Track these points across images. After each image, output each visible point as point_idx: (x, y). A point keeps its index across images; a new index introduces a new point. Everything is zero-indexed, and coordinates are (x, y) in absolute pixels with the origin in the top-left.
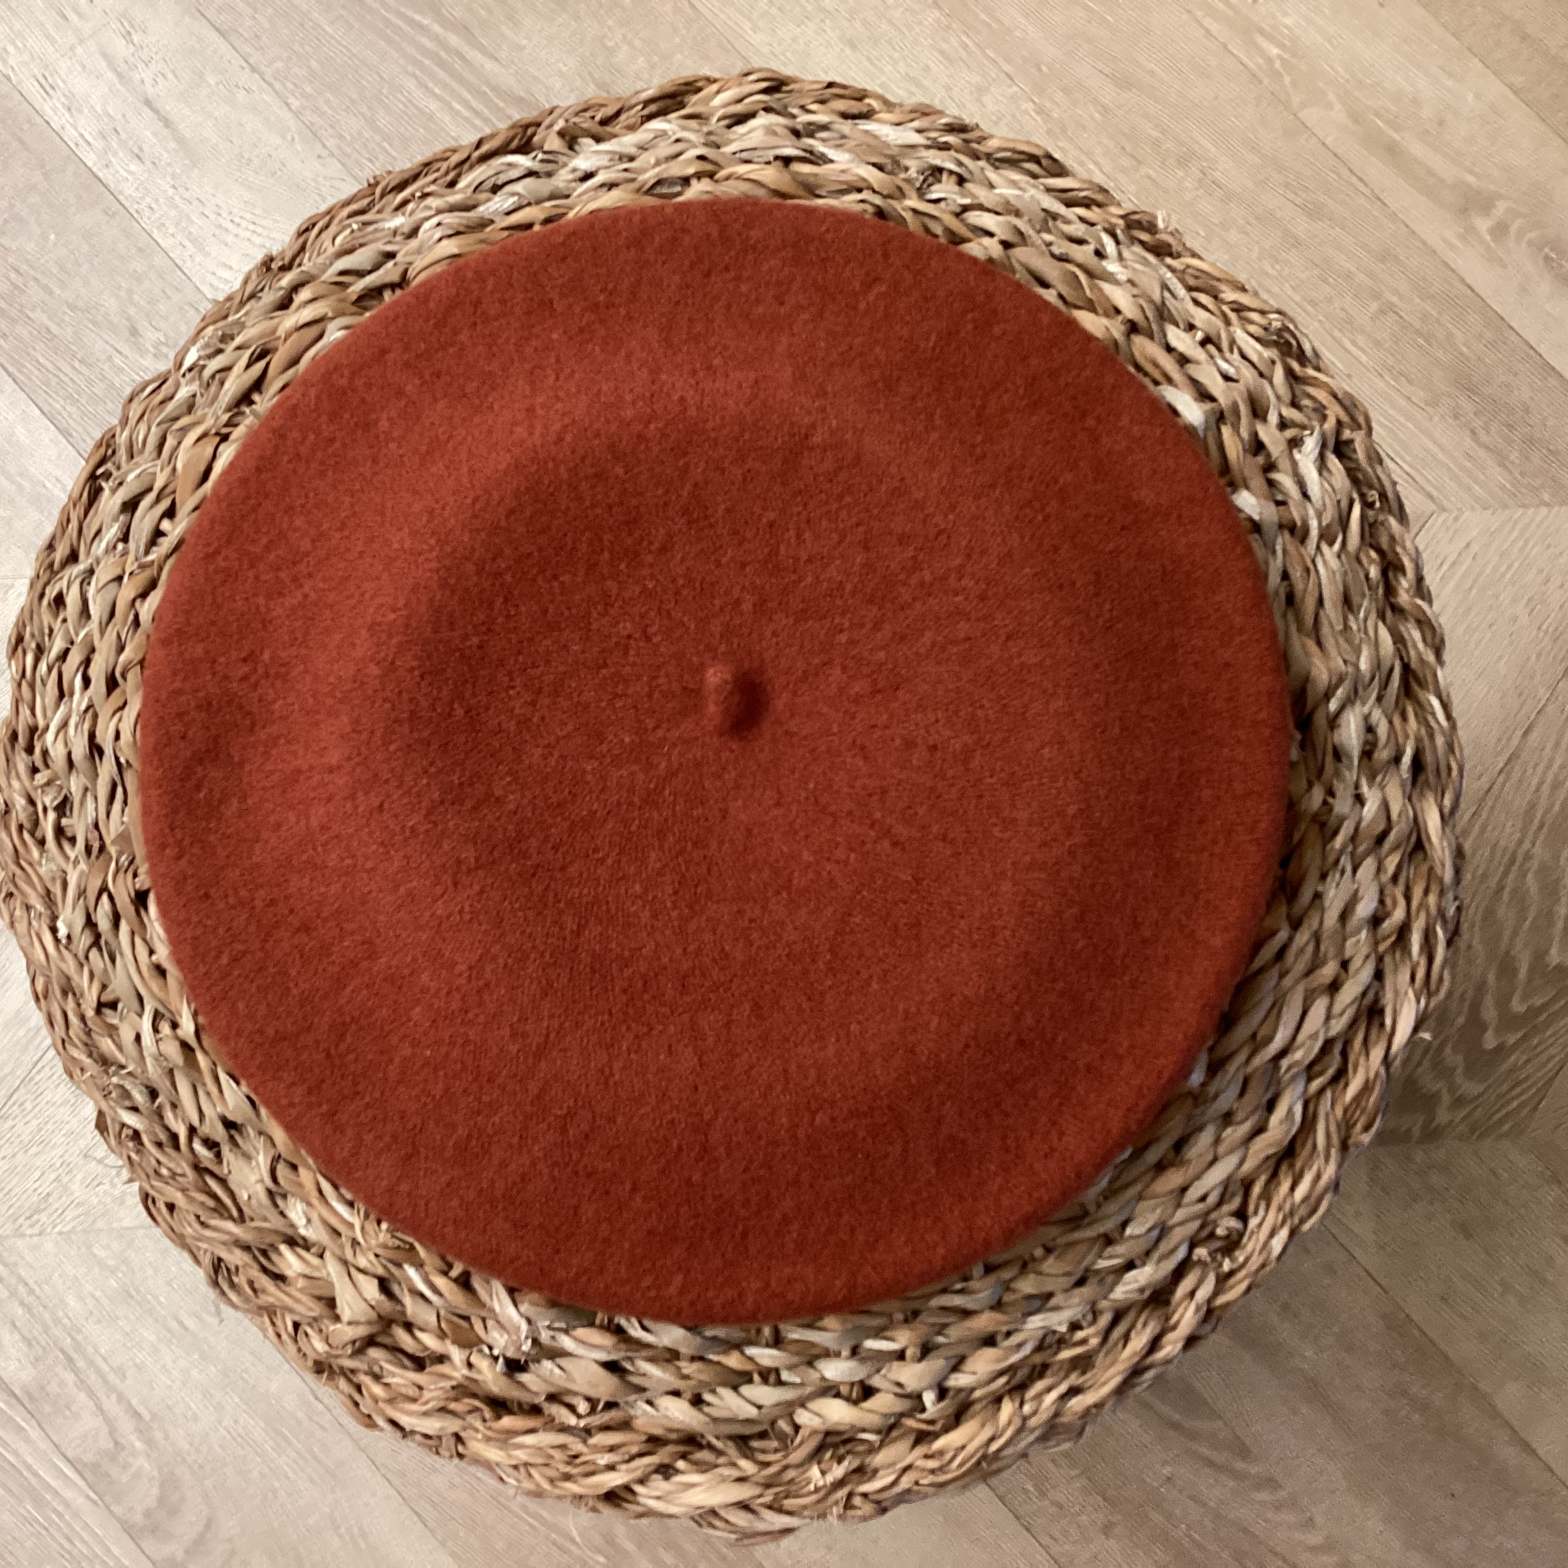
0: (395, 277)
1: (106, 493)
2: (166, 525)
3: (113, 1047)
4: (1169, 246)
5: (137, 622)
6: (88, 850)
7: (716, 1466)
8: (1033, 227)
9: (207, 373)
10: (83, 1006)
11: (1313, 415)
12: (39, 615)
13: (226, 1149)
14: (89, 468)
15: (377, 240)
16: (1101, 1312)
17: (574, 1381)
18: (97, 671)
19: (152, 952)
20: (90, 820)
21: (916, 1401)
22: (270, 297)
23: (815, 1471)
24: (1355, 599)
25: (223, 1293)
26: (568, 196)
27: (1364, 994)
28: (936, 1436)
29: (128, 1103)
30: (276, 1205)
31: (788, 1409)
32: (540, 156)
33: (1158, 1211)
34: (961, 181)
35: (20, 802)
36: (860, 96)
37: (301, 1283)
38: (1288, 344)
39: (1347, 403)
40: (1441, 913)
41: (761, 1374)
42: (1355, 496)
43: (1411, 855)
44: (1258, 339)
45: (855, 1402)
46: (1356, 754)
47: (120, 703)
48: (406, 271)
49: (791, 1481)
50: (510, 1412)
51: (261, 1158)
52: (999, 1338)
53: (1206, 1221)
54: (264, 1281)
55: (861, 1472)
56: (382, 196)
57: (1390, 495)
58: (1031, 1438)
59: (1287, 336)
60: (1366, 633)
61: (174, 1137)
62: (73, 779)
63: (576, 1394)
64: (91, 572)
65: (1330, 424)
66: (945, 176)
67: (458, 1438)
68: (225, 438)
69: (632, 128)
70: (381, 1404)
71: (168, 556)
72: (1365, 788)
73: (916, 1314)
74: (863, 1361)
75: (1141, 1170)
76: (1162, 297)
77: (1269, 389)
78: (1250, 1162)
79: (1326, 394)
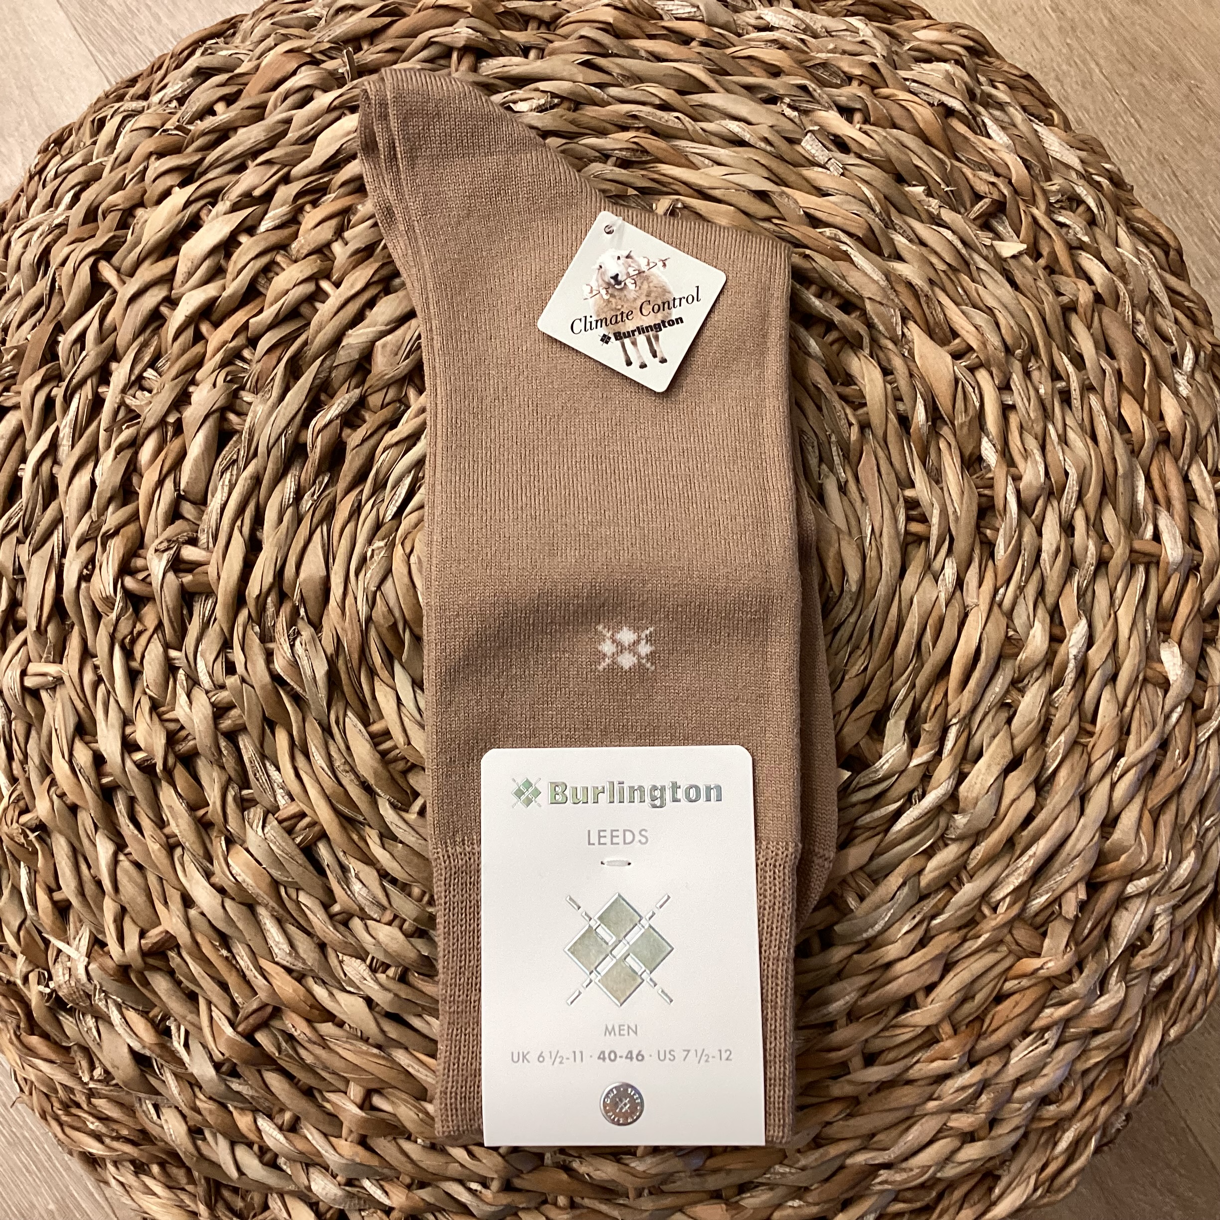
2: (220, 107)
5: (143, 174)
7: (182, 1190)
17: (103, 1050)
18: (87, 198)
24: (1210, 806)
27: (991, 1158)
31: (266, 1190)
34: (1092, 222)
36: (1049, 103)
41: (261, 1148)
43: (1111, 1061)
46: (1123, 943)
47: (87, 235)
48: (560, 15)
50: (40, 1036)
60: (1202, 842)
62: (16, 278)
63: (99, 1059)
64: (137, 113)
66: (1081, 209)
68: (313, 62)
71: (203, 135)
72: (1113, 980)
73: (422, 1185)
74: (351, 1195)
75: (696, 1188)
76: (1209, 431)
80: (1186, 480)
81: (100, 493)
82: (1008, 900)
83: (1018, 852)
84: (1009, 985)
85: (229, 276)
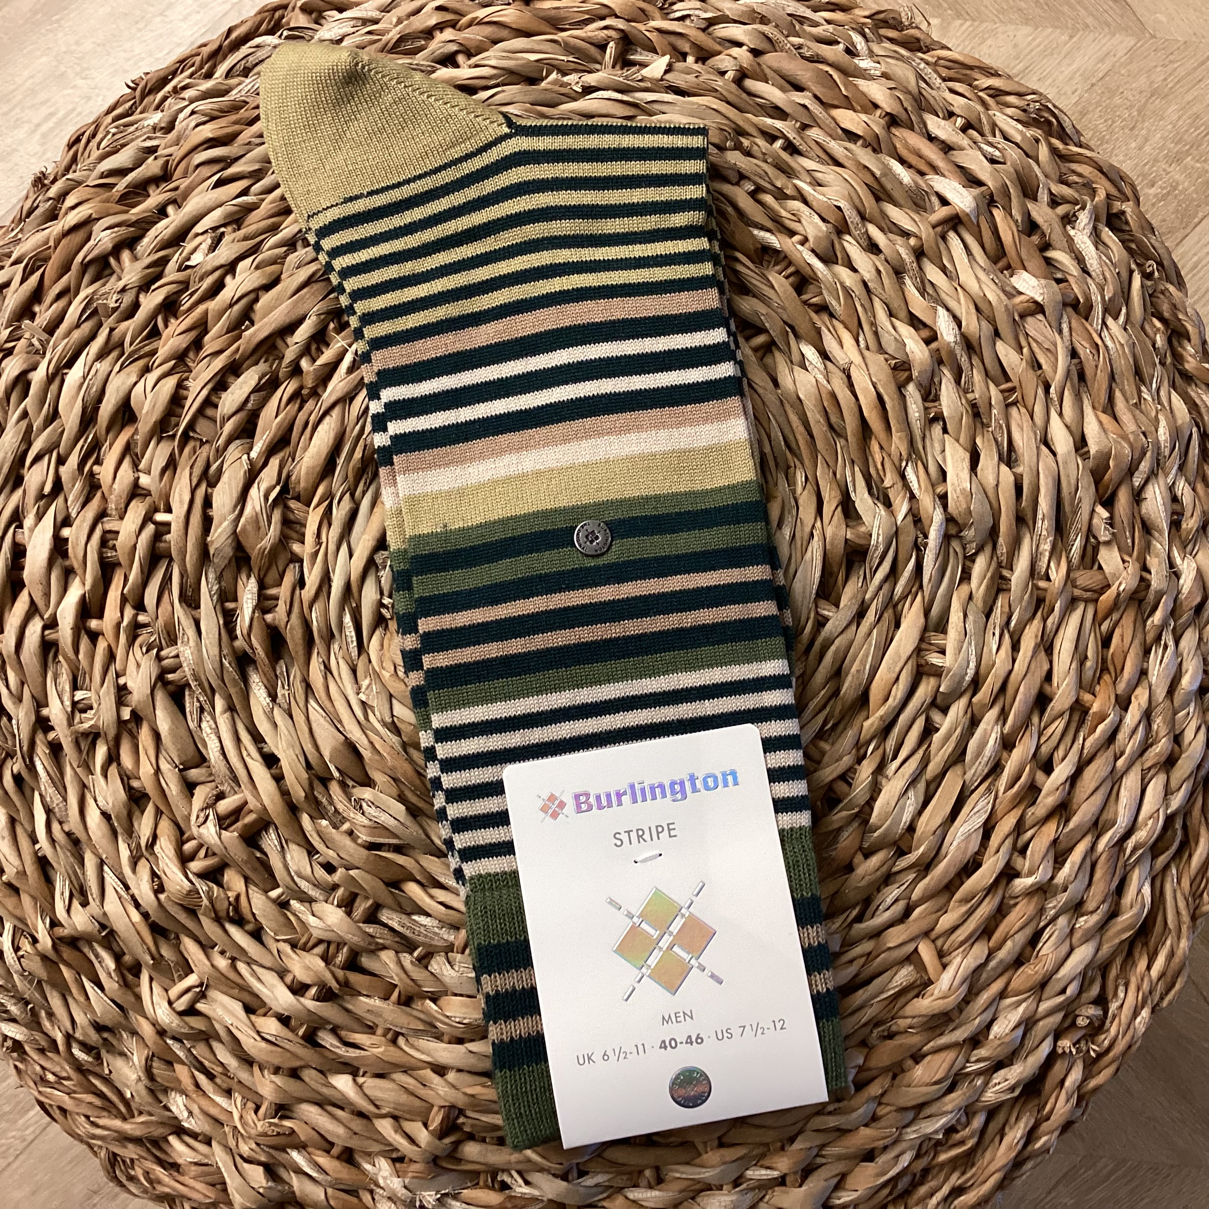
0: (157, 170)
4: (918, 40)
8: (781, 32)
11: (1083, 190)
15: (138, 138)
16: (975, 1114)
24: (1146, 370)
27: (1199, 767)
29: (5, 1016)
30: (158, 1101)
32: (286, 33)
33: (1021, 1009)
37: (194, 1171)
38: (1048, 122)
39: (1112, 173)
42: (1133, 266)
44: (1018, 121)
46: (1165, 526)
48: (168, 161)
51: (136, 1058)
52: (876, 1153)
53: (1069, 1010)
54: (159, 1172)
56: (143, 98)
57: (1165, 263)
59: (1046, 115)
60: (1161, 404)
61: (54, 1042)
65: (1101, 195)
72: (1178, 561)
73: (792, 1140)
74: (746, 1191)
75: (999, 970)
76: (919, 87)
77: (1036, 168)
78: (1106, 949)
79: (1091, 169)
80: (931, 138)
81: (117, 817)
82: (1052, 564)
83: (1031, 523)
84: (1105, 627)
85: (79, 571)
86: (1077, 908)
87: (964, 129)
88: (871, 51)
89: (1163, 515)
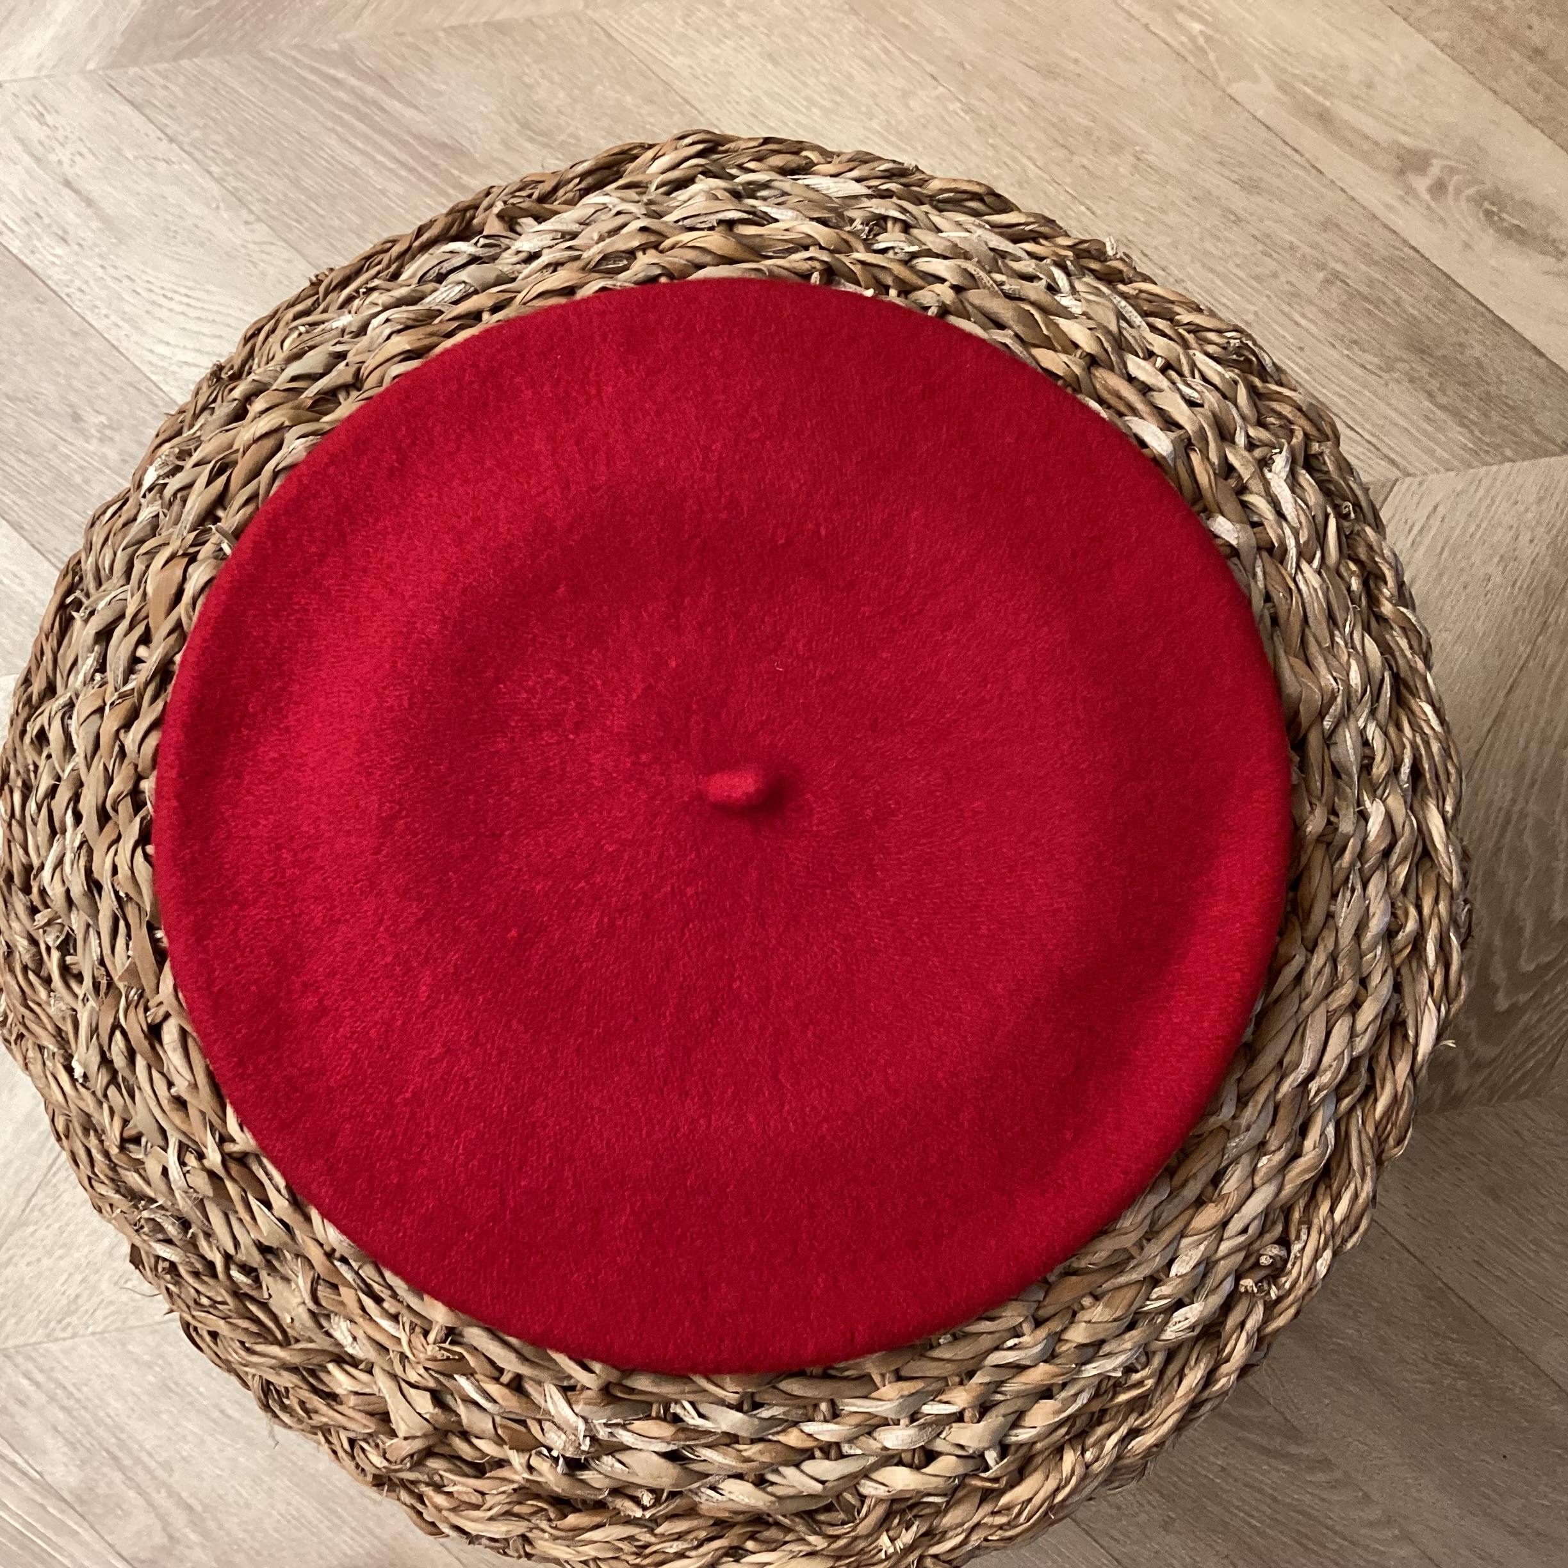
0: (348, 378)
1: (78, 623)
2: (142, 652)
3: (141, 1181)
4: (1121, 272)
5: (122, 753)
6: (96, 986)
7: (786, 1543)
8: (983, 269)
9: (168, 492)
10: (106, 1144)
11: (1281, 432)
12: (22, 751)
13: (263, 1274)
14: (58, 598)
15: (327, 341)
16: (1154, 1353)
17: (635, 1474)
18: (88, 805)
19: (170, 1084)
20: (95, 956)
21: (978, 1461)
22: (223, 409)
23: (884, 1540)
24: (1339, 615)
25: (276, 1416)
26: (514, 280)
27: (1385, 1009)
28: (1002, 1492)
29: (160, 1236)
30: (321, 1327)
31: (853, 1480)
32: (482, 241)
33: (1202, 1247)
34: (906, 228)
35: (22, 944)
36: (797, 148)
37: (353, 1400)
38: (1250, 361)
39: (1313, 415)
40: (1454, 920)
41: (821, 1449)
42: (1329, 510)
43: (1417, 865)
44: (1217, 360)
45: (918, 1468)
46: (1355, 770)
47: (114, 837)
48: (359, 369)
49: (862, 1552)
50: (576, 1510)
51: (300, 1281)
52: (1055, 1390)
53: (1249, 1251)
54: (316, 1402)
55: (931, 1535)
56: (326, 294)
57: (1364, 504)
58: (1096, 1483)
59: (1247, 353)
60: (1353, 647)
61: (211, 1265)
62: (73, 916)
63: (640, 1486)
64: (71, 705)
65: (1299, 436)
66: (890, 224)
67: (525, 1539)
68: (193, 558)
69: (572, 203)
70: (444, 1513)
71: (147, 684)
72: (1368, 803)
73: (971, 1375)
74: (923, 1427)
75: (1180, 1208)
76: (1119, 327)
77: (1234, 411)
78: (1288, 1189)
79: (1289, 408)
80: (1131, 379)
86: (1261, 1148)
87: (1163, 370)
88: (1072, 287)
89: (1352, 758)
